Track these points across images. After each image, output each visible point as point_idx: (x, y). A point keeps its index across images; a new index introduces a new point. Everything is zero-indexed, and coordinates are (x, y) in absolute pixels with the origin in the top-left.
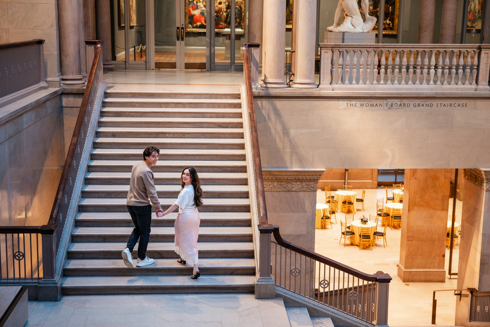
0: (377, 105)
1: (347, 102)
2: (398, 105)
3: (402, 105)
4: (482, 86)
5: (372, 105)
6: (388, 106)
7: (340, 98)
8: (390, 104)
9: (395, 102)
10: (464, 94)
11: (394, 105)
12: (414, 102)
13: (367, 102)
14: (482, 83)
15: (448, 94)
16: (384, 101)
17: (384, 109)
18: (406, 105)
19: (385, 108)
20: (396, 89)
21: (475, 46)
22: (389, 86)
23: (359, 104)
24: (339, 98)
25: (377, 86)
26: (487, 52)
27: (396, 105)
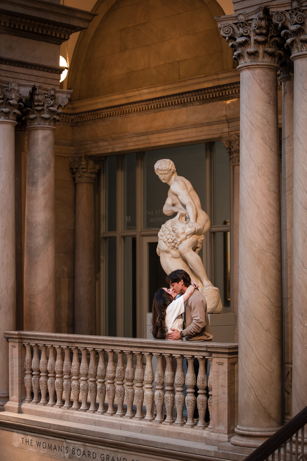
0: (56, 449)
1: (22, 436)
2: (82, 454)
3: (87, 455)
4: (217, 434)
5: (50, 446)
6: (69, 453)
7: (15, 427)
8: (72, 449)
9: (77, 445)
10: (166, 447)
11: (76, 451)
12: (102, 452)
13: (44, 441)
14: (217, 428)
15: (143, 443)
16: (63, 441)
17: (64, 457)
18: (91, 455)
19: (65, 454)
20: (94, 423)
21: (200, 347)
22: (87, 416)
23: (35, 441)
24: (13, 427)
25: (73, 413)
26: (222, 362)
27: (79, 452)
